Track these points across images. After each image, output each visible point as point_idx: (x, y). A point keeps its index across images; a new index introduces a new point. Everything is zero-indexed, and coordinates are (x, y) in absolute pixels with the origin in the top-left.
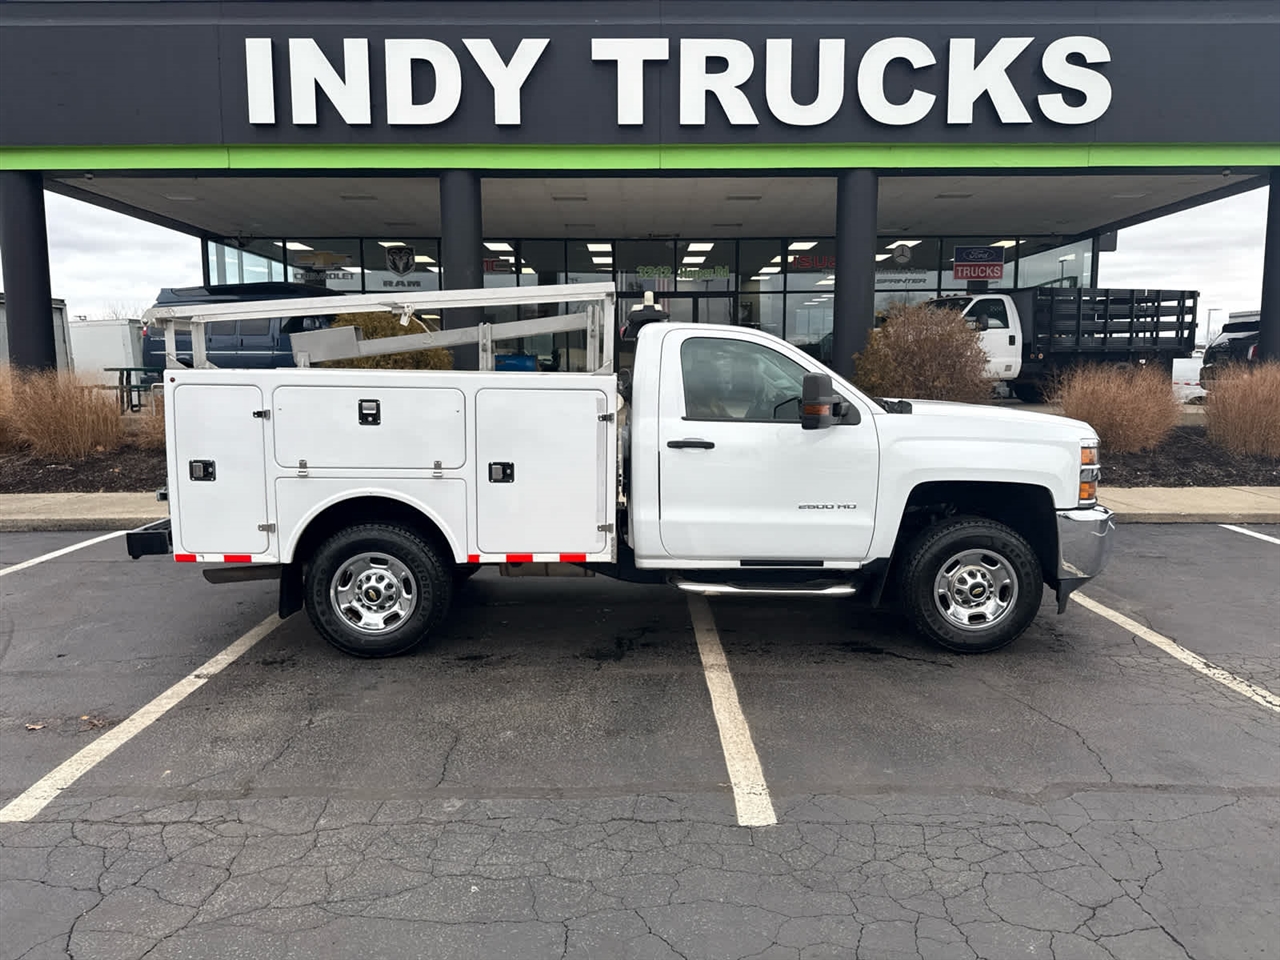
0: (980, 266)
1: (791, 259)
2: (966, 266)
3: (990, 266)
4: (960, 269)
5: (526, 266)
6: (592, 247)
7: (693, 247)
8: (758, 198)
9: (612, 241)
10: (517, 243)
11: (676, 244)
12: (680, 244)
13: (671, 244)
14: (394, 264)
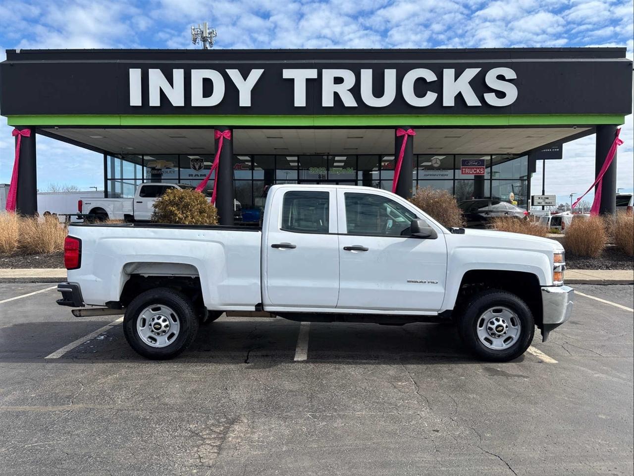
0: (473, 168)
1: (383, 164)
2: (467, 168)
3: (478, 168)
4: (464, 169)
5: (256, 167)
6: (289, 158)
7: (337, 158)
8: (362, 137)
9: (298, 156)
10: (252, 156)
11: (328, 157)
12: (330, 157)
13: (325, 157)
14: (194, 166)
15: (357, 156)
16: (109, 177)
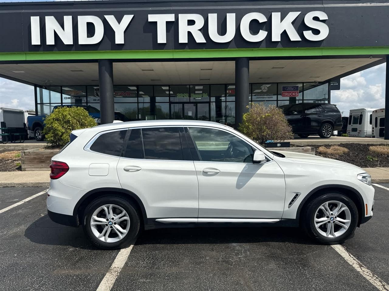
0: (290, 92)
1: (228, 91)
2: (286, 92)
3: (294, 92)
4: (284, 93)
5: (142, 94)
6: (163, 88)
7: (196, 87)
8: (211, 69)
9: (169, 86)
10: (137, 86)
11: (190, 86)
12: (191, 86)
13: (188, 86)
14: (97, 94)
15: (210, 85)
16: (39, 102)
